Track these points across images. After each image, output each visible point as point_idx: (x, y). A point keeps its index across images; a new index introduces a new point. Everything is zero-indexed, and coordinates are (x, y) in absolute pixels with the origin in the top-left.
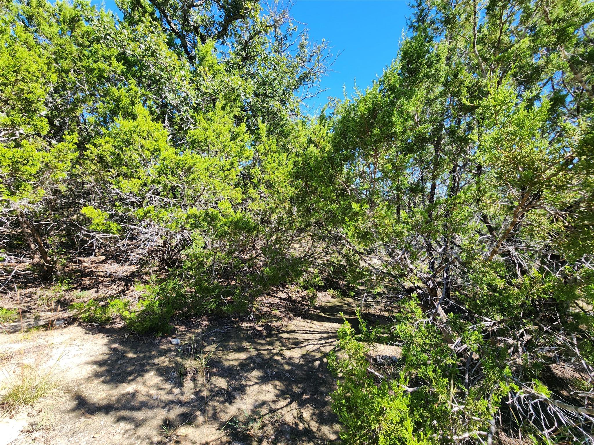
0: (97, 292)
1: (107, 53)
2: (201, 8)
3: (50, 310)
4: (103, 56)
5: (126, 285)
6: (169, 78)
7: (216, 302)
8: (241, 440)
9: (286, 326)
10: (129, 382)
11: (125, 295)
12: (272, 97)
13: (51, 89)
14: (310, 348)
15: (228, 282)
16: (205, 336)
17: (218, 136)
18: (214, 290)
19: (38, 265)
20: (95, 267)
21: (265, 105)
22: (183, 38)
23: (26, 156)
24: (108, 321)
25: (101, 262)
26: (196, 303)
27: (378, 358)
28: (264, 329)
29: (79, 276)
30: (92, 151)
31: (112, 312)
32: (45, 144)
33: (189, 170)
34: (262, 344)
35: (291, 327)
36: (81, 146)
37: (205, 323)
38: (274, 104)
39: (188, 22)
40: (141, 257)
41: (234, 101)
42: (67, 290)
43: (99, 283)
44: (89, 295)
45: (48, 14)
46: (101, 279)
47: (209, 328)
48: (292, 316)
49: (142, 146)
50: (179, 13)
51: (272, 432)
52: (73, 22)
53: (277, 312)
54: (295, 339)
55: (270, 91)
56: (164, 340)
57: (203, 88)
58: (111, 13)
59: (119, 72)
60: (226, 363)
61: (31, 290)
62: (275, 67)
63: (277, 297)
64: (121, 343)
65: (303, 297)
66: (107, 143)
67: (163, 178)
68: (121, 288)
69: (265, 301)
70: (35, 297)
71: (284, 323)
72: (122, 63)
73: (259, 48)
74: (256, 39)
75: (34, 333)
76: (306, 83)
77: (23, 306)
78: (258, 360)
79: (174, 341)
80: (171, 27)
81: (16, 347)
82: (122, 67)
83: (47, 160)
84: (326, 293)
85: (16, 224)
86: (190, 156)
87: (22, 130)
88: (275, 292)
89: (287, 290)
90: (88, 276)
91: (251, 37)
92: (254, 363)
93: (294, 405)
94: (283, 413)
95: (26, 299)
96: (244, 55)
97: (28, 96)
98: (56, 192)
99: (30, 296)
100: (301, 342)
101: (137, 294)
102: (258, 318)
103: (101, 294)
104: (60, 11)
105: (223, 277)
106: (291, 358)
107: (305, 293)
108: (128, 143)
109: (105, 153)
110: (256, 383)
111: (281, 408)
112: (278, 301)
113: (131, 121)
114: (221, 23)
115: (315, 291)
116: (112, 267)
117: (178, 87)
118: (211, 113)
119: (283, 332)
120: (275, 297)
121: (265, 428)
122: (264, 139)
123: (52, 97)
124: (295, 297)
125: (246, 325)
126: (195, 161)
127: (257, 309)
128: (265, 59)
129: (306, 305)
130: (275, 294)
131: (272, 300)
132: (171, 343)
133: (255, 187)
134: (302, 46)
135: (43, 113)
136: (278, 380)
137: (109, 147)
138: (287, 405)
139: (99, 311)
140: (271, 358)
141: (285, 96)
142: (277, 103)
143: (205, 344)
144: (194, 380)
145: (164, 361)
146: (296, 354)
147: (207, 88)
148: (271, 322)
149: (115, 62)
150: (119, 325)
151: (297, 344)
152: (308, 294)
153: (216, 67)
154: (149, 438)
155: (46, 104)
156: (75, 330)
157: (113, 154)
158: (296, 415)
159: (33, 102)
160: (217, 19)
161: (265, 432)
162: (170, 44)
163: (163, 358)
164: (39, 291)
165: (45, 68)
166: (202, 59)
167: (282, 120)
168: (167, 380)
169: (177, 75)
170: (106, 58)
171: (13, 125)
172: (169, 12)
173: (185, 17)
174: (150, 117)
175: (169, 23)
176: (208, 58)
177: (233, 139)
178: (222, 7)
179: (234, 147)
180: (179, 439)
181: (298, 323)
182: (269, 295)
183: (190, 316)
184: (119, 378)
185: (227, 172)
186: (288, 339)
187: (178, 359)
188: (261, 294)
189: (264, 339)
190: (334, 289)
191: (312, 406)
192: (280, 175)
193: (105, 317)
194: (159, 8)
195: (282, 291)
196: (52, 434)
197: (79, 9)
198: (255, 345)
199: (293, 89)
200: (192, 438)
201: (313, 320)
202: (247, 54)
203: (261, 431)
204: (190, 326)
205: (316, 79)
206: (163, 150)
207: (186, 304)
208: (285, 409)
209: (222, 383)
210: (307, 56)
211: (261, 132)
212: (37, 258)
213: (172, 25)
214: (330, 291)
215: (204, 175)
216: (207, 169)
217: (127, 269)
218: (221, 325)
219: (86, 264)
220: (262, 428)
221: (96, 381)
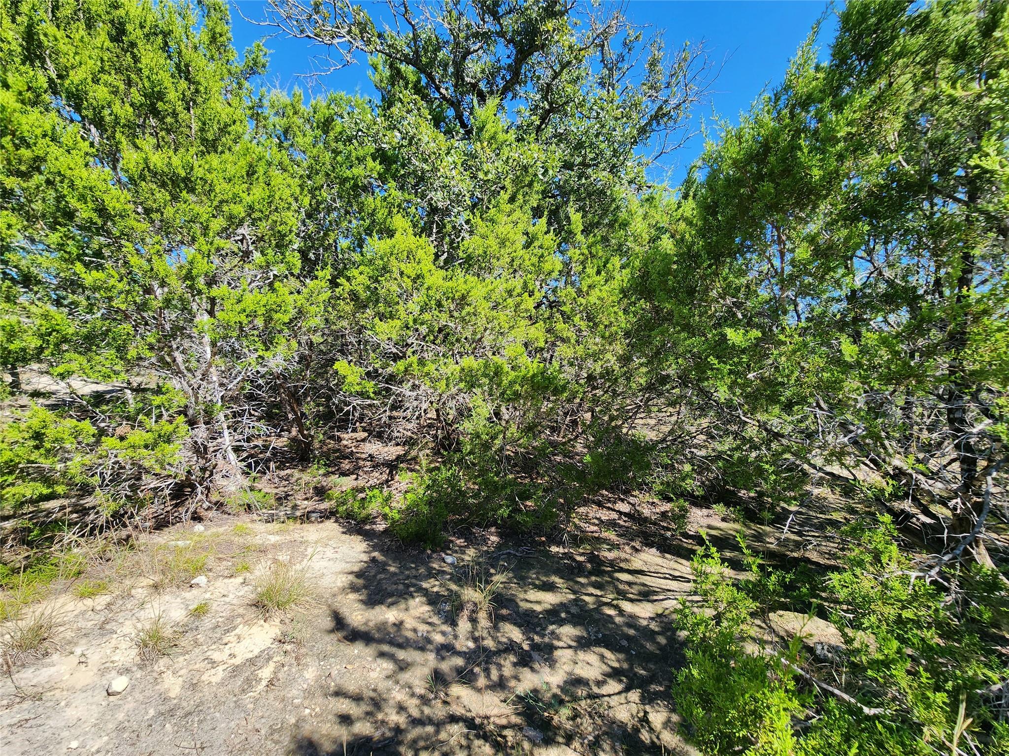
0: (356, 479)
1: (361, 153)
2: (480, 52)
3: (307, 499)
4: (357, 159)
5: (391, 472)
6: (435, 170)
7: (508, 507)
8: (538, 727)
9: (626, 560)
10: (389, 606)
11: (388, 487)
12: (596, 165)
13: (303, 215)
14: (671, 604)
15: (532, 479)
16: (492, 560)
17: (503, 243)
18: (504, 487)
19: (294, 440)
20: (356, 447)
21: (583, 181)
22: (455, 104)
23: (279, 300)
24: (367, 519)
25: (363, 440)
26: (479, 506)
27: (819, 647)
28: (589, 561)
29: (338, 458)
30: (345, 286)
31: (374, 508)
32: (298, 284)
33: (463, 301)
34: (582, 585)
35: (637, 563)
36: (334, 283)
37: (494, 539)
38: (600, 176)
39: (463, 80)
40: (409, 434)
41: (530, 185)
42: (324, 475)
43: (359, 468)
44: (347, 483)
45: (302, 120)
46: (361, 463)
47: (499, 547)
48: (637, 545)
49: (402, 273)
50: (451, 70)
51: (590, 729)
52: (326, 125)
53: (611, 535)
54: (644, 585)
55: (592, 156)
56: (434, 555)
57: (481, 175)
58: (367, 98)
59: (375, 175)
60: (524, 605)
61: (288, 471)
62: (598, 114)
63: (614, 510)
64: (382, 551)
65: (664, 514)
66: (361, 273)
67: (427, 316)
68: (385, 477)
69: (591, 515)
70: (293, 480)
71: (623, 555)
72: (378, 161)
73: (569, 89)
74: (564, 76)
75: (291, 525)
76: (662, 126)
77: (281, 491)
78: (574, 610)
79: (449, 559)
80: (441, 94)
81: (273, 539)
82: (378, 167)
83: (299, 304)
84: (711, 511)
85: (275, 389)
86: (462, 280)
87: (275, 270)
88: (609, 501)
89: (632, 500)
90: (348, 458)
91: (556, 75)
92: (568, 612)
93: (634, 696)
94: (612, 704)
95: (284, 483)
96: (547, 107)
97: (280, 228)
98: (311, 345)
99: (287, 478)
100: (655, 593)
101: (403, 486)
102: (576, 541)
103: (361, 483)
104: (315, 112)
105: (524, 470)
106: (633, 617)
107: (667, 507)
108: (385, 269)
109: (358, 288)
110: (570, 647)
111: (609, 696)
112: (615, 516)
113: (388, 240)
114: (510, 66)
115: (687, 504)
116: (373, 448)
117: (447, 181)
118: (492, 211)
119: (622, 570)
120: (609, 509)
121: (579, 720)
122: (580, 237)
123: (304, 224)
124: (646, 512)
125: (557, 549)
126: (469, 285)
127: (577, 527)
128: (581, 105)
129: (668, 529)
130: (609, 505)
131: (605, 515)
132: (443, 560)
133: (567, 318)
134: (653, 64)
135: (295, 246)
136: (607, 647)
137: (363, 279)
138: (619, 693)
139: (357, 504)
140: (597, 610)
141: (618, 158)
142: (605, 173)
143: (492, 571)
144: (473, 621)
145: (433, 585)
146: (644, 611)
147: (486, 174)
148: (599, 550)
149: (370, 163)
150: (381, 526)
151: (647, 595)
152: (672, 510)
153: (501, 137)
154: (410, 687)
155: (298, 235)
156: (331, 526)
157: (368, 287)
158: (635, 714)
159: (285, 235)
160: (505, 62)
161: (578, 726)
162: (437, 121)
163: (432, 581)
164: (296, 474)
165: (298, 190)
166: (481, 129)
167: (614, 200)
168: (438, 613)
169: (444, 164)
170: (361, 160)
171: (268, 265)
172: (437, 74)
173: (459, 75)
174: (410, 231)
175: (438, 89)
176: (488, 126)
177: (527, 246)
178: (510, 41)
179: (528, 258)
180: (448, 699)
181: (649, 558)
182: (600, 504)
183: (472, 525)
184: (378, 597)
185: (518, 299)
186: (630, 584)
187: (454, 587)
188: (586, 502)
189: (587, 577)
190: (727, 505)
191: (667, 706)
192: (604, 295)
193: (364, 513)
194: (424, 72)
195: (623, 500)
196: (303, 650)
197: (332, 106)
198: (571, 583)
199: (632, 144)
200: (466, 703)
201: (680, 555)
202: (551, 104)
203: (571, 723)
204: (472, 541)
205: (682, 115)
206: (427, 275)
207: (467, 507)
208: (616, 698)
209: (514, 633)
210: (662, 79)
211: (573, 227)
212: (294, 431)
213: (443, 91)
214: (719, 509)
215: (484, 308)
216: (487, 298)
217: (391, 451)
218: (517, 545)
219: (345, 442)
220: (573, 718)
221: (352, 596)
